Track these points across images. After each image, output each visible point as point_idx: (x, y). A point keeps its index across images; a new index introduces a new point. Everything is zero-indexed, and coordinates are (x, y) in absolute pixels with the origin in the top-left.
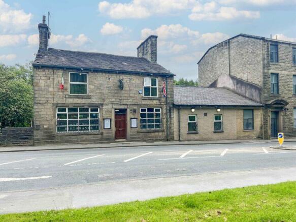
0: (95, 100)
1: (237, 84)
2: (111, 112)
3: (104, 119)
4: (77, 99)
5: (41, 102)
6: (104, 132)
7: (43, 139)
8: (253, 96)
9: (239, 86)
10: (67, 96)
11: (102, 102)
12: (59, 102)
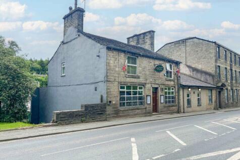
0: (142, 80)
1: (193, 71)
2: (150, 90)
3: (147, 96)
4: (132, 79)
5: (111, 80)
6: (147, 106)
7: (112, 114)
8: (207, 80)
9: (195, 72)
10: (127, 76)
11: (145, 82)
12: (122, 81)
